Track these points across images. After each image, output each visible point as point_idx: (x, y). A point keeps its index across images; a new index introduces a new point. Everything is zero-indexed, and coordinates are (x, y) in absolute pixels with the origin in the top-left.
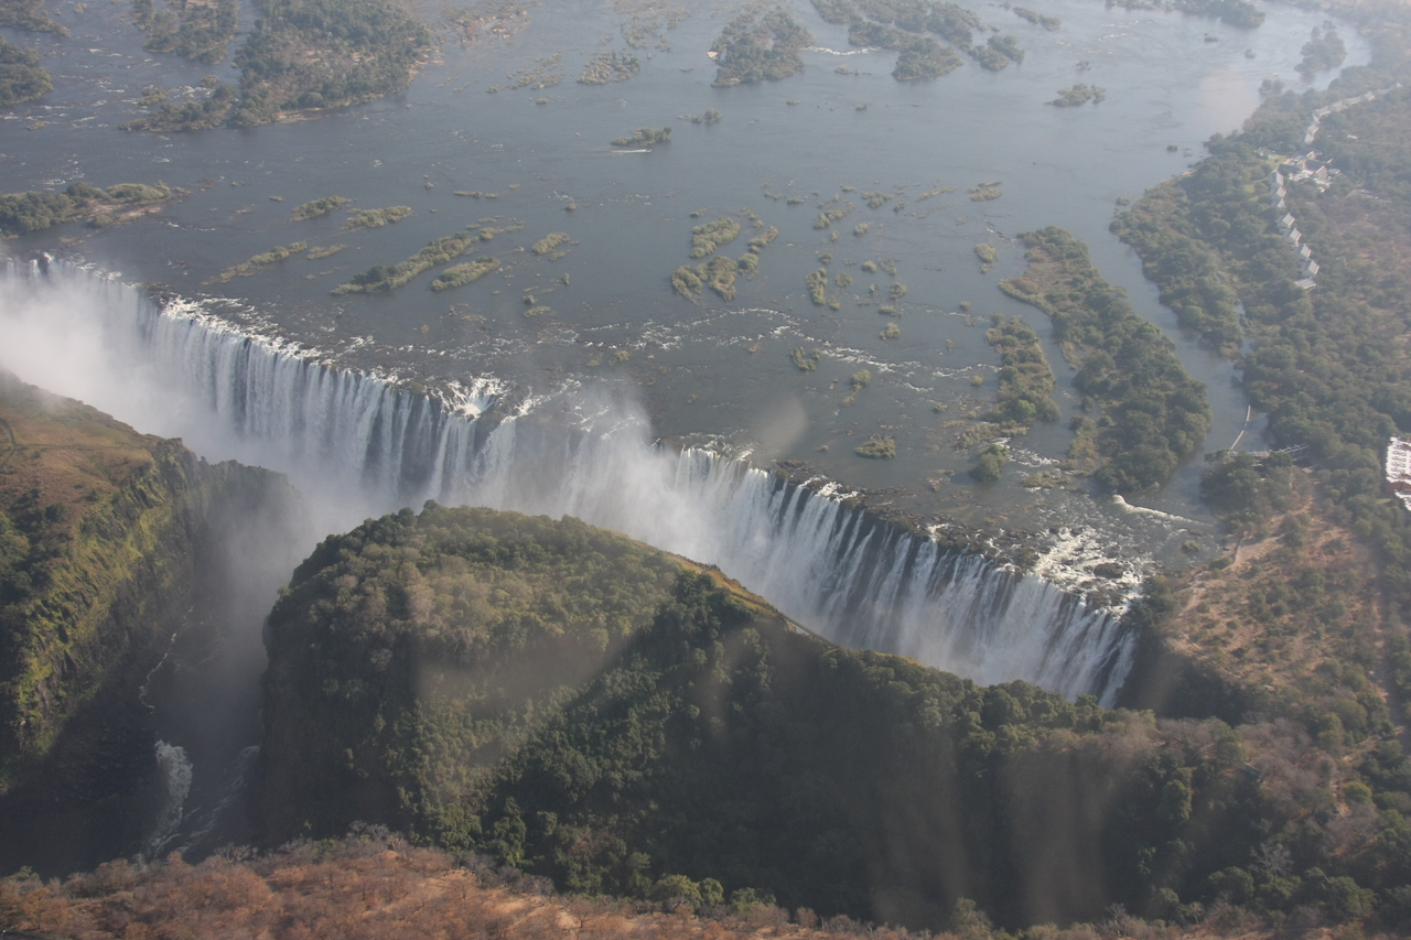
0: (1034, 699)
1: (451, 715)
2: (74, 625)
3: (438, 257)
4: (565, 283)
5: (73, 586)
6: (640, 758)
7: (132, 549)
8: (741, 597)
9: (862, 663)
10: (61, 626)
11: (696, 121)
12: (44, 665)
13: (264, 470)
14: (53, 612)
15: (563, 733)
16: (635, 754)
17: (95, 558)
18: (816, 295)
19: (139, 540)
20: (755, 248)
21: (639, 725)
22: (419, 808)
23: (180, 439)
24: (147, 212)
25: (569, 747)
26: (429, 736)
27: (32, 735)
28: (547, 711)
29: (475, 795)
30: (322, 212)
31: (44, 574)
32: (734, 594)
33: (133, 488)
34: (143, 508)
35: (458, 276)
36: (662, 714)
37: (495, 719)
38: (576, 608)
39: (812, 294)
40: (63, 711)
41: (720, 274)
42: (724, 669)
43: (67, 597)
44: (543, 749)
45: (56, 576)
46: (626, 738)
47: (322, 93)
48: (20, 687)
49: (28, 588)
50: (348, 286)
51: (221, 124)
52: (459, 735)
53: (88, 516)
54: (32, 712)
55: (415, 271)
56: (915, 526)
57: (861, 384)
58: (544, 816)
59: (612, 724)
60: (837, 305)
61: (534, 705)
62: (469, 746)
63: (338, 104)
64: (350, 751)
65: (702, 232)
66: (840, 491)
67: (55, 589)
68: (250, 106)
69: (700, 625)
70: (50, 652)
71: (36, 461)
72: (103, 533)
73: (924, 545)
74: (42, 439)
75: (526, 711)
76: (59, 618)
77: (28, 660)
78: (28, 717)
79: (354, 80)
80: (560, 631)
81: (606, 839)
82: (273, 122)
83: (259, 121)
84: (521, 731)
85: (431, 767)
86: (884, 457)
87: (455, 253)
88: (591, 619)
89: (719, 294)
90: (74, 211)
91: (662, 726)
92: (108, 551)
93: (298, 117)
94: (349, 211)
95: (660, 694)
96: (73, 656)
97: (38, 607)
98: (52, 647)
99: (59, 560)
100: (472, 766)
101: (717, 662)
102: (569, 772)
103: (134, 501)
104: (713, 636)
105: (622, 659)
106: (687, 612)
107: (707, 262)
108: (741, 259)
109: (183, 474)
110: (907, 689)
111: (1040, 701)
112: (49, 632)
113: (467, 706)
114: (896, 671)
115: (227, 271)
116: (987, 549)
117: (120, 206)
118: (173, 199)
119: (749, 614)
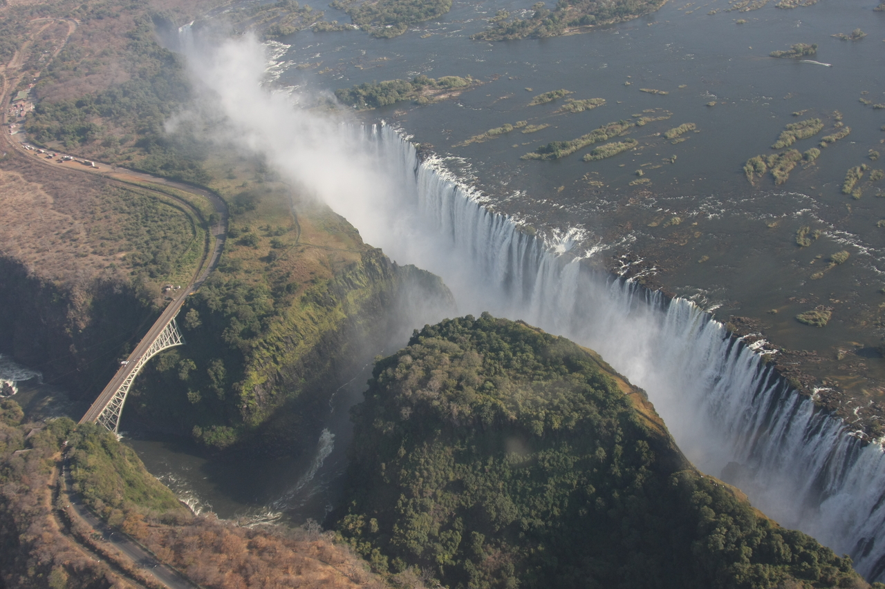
0: (805, 548)
1: (442, 456)
2: (282, 355)
3: (599, 137)
4: (671, 162)
5: (284, 333)
6: (548, 512)
7: (339, 313)
8: (646, 417)
9: (695, 486)
10: (274, 355)
11: (843, 39)
12: (262, 376)
13: (429, 273)
14: (270, 347)
15: (506, 483)
16: (545, 509)
17: (307, 317)
18: (846, 186)
19: (345, 308)
20: (823, 144)
21: (554, 490)
22: (405, 511)
23: (380, 249)
24: (451, 96)
25: (507, 493)
26: (426, 466)
27: (250, 414)
28: (500, 467)
29: (443, 510)
30: (550, 100)
31: (267, 325)
32: (641, 414)
33: (344, 277)
34: (350, 289)
35: (603, 152)
36: (571, 486)
37: (468, 465)
38: (528, 402)
39: (843, 185)
40: (274, 402)
41: (782, 163)
42: (619, 465)
43: (279, 339)
44: (491, 490)
45: (273, 327)
46: (542, 496)
47: (596, 15)
48: (244, 387)
49: (258, 332)
50: (531, 155)
51: (528, 36)
52: (444, 470)
53: (309, 292)
54: (250, 401)
55: (580, 146)
56: (804, 385)
57: (836, 262)
58: (475, 535)
59: (536, 485)
60: (857, 195)
61: (494, 460)
62: (447, 478)
63: (605, 23)
64: (384, 465)
65: (790, 129)
66: (765, 347)
67: (272, 334)
68: (549, 24)
69: (610, 431)
70: (267, 369)
71: (301, 254)
72: (319, 302)
73: (805, 402)
74: (311, 241)
75: (487, 464)
76: (273, 350)
77: (250, 372)
78: (248, 404)
79: (623, 6)
80: (514, 417)
81: (505, 561)
82: (559, 35)
83: (550, 35)
84: (481, 476)
85: (423, 486)
86: (816, 324)
87: (613, 134)
88: (535, 413)
89: (774, 178)
90: (413, 93)
91: (568, 493)
92: (319, 313)
93: (576, 31)
94: (566, 101)
95: (575, 472)
96: (282, 373)
97: (261, 344)
98: (268, 366)
99: (277, 318)
100: (446, 491)
101: (616, 459)
102: (496, 511)
103: (344, 284)
104: (617, 441)
105: (554, 444)
106: (600, 421)
107: (780, 153)
108: (806, 152)
109: (380, 271)
110: (711, 516)
111: (808, 551)
112: (266, 358)
113: (453, 453)
114: (713, 499)
115: (470, 139)
116: (850, 415)
117: (438, 91)
118: (470, 87)
119: (644, 430)
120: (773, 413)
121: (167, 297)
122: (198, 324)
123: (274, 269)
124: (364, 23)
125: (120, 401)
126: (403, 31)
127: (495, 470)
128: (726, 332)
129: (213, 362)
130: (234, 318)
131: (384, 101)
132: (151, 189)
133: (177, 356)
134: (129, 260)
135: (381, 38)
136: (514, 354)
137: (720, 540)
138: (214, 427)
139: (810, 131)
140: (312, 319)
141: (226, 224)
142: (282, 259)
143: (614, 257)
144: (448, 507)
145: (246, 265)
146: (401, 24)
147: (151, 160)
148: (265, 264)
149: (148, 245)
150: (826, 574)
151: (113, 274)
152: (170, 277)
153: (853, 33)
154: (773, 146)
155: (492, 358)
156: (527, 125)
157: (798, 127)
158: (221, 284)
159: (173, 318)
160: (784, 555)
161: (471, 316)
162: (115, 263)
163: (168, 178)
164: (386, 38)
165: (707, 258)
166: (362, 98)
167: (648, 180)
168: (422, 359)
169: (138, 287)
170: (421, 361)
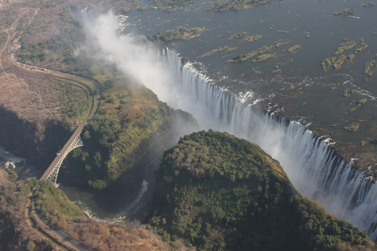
0: (347, 228)
1: (193, 191)
2: (125, 149)
3: (259, 52)
5: (125, 140)
6: (238, 214)
7: (149, 130)
8: (279, 172)
9: (300, 202)
10: (121, 149)
11: (365, 6)
12: (117, 158)
13: (187, 113)
14: (120, 146)
15: (220, 202)
17: (135, 133)
18: (366, 70)
19: (152, 128)
20: (356, 52)
21: (240, 205)
22: (177, 215)
23: (166, 103)
24: (196, 36)
25: (220, 206)
27: (112, 175)
28: (217, 195)
29: (193, 214)
30: (238, 37)
31: (118, 137)
32: (277, 171)
33: (151, 115)
34: (153, 120)
35: (261, 58)
36: (247, 203)
37: (204, 195)
38: (229, 167)
39: (364, 69)
40: (122, 169)
41: (338, 61)
42: (268, 193)
43: (123, 142)
44: (214, 205)
45: (121, 137)
46: (235, 208)
48: (109, 163)
49: (115, 140)
50: (230, 60)
51: (229, 9)
52: (193, 197)
53: (136, 122)
54: (112, 169)
55: (251, 56)
56: (347, 157)
57: (361, 104)
58: (207, 224)
59: (233, 203)
60: (370, 74)
61: (215, 192)
62: (195, 200)
63: (262, 2)
64: (168, 195)
65: (342, 46)
66: (330, 141)
67: (120, 140)
68: (238, 4)
69: (264, 179)
70: (118, 155)
71: (132, 106)
72: (140, 126)
73: (348, 164)
74: (137, 100)
75: (212, 194)
76: (121, 147)
77: (111, 157)
78: (111, 170)
80: (223, 174)
82: (242, 8)
83: (239, 8)
84: (209, 199)
85: (185, 204)
86: (352, 131)
87: (265, 51)
88: (231, 172)
89: (335, 68)
90: (180, 35)
91: (246, 206)
92: (140, 131)
93: (250, 6)
94: (245, 37)
95: (249, 197)
96: (125, 157)
97: (116, 145)
99: (122, 133)
100: (194, 206)
101: (266, 191)
102: (216, 214)
103: (151, 118)
104: (267, 183)
105: (240, 185)
106: (259, 175)
107: (337, 57)
108: (348, 56)
109: (166, 112)
110: (307, 215)
111: (348, 229)
112: (118, 150)
113: (197, 189)
114: (308, 207)
115: (204, 54)
116: (367, 170)
117: (191, 34)
118: (204, 32)
119: (278, 178)
120: (334, 169)
121: (76, 126)
122: (89, 137)
123: (121, 112)
124: (159, 6)
125: (57, 170)
126: (176, 9)
127: (215, 196)
128: (313, 135)
129: (96, 153)
130: (104, 134)
131: (168, 39)
132: (69, 80)
133: (81, 151)
134: (60, 110)
135: (166, 12)
136: (223, 147)
137: (310, 225)
138: (97, 180)
139: (350, 47)
140: (137, 133)
141: (101, 94)
142: (124, 108)
143: (266, 104)
144: (195, 213)
145: (109, 111)
146: (175, 6)
147: (69, 68)
148: (117, 111)
149: (68, 104)
150: (356, 239)
151: (54, 116)
152: (77, 117)
153: (369, 4)
154: (334, 54)
155: (213, 149)
156: (228, 48)
157: (345, 45)
158: (99, 119)
159: (79, 135)
160: (338, 231)
161: (204, 131)
162: (54, 112)
163: (76, 75)
164: (169, 12)
165: (305, 103)
166: (158, 38)
167: (280, 70)
168: (183, 149)
169: (64, 122)
170: (183, 151)
